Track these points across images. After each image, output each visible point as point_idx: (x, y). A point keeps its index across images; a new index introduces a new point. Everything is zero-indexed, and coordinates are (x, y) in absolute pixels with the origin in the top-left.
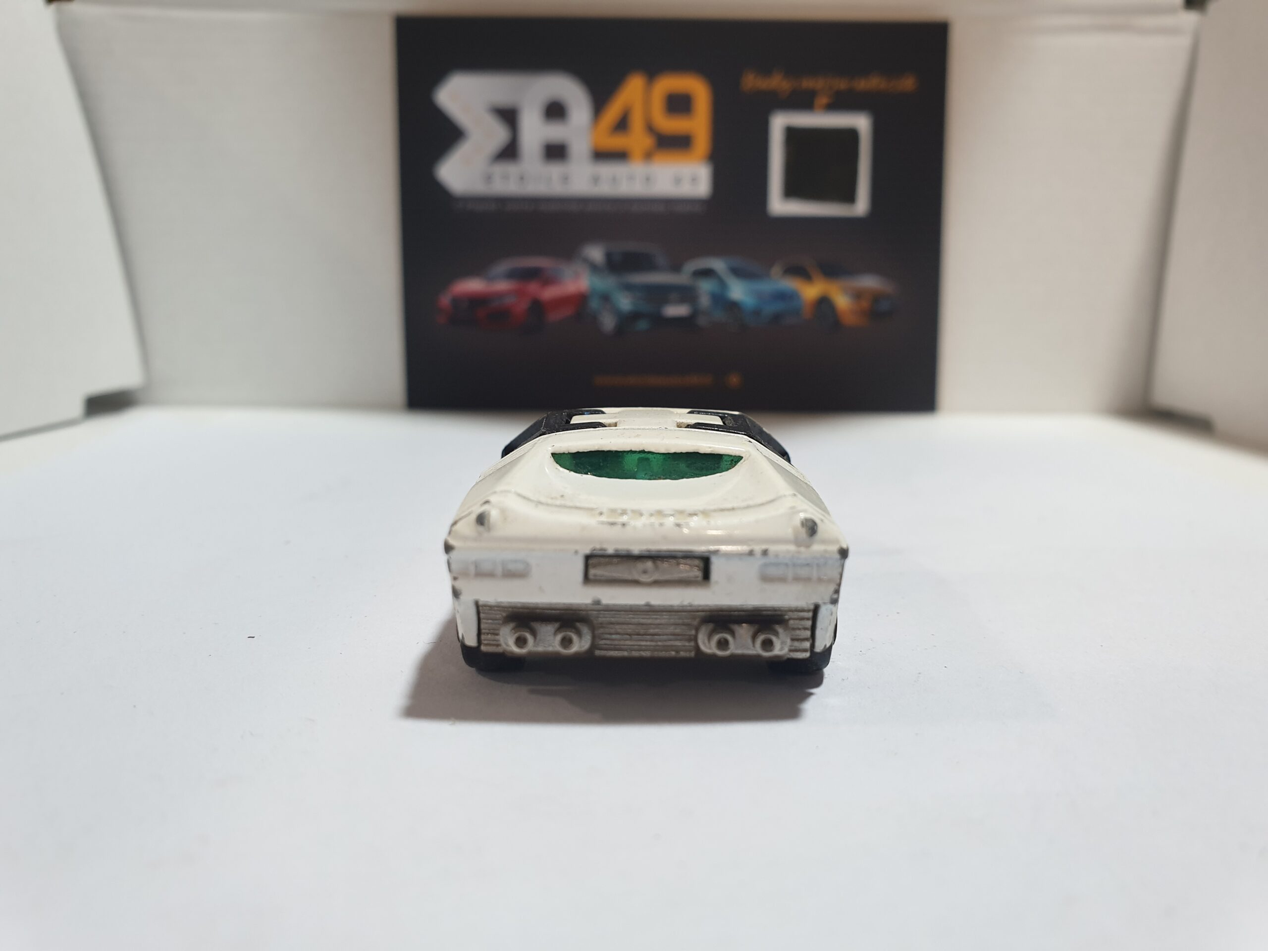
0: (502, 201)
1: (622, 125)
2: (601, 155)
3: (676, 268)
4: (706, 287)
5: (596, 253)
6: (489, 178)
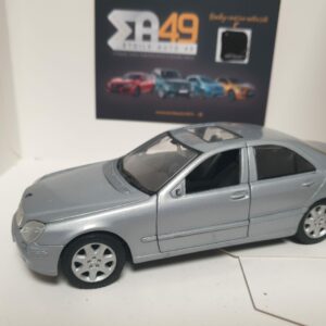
0: (128, 53)
1: (169, 29)
2: (161, 39)
3: (184, 77)
4: (193, 84)
5: (158, 71)
6: (124, 45)
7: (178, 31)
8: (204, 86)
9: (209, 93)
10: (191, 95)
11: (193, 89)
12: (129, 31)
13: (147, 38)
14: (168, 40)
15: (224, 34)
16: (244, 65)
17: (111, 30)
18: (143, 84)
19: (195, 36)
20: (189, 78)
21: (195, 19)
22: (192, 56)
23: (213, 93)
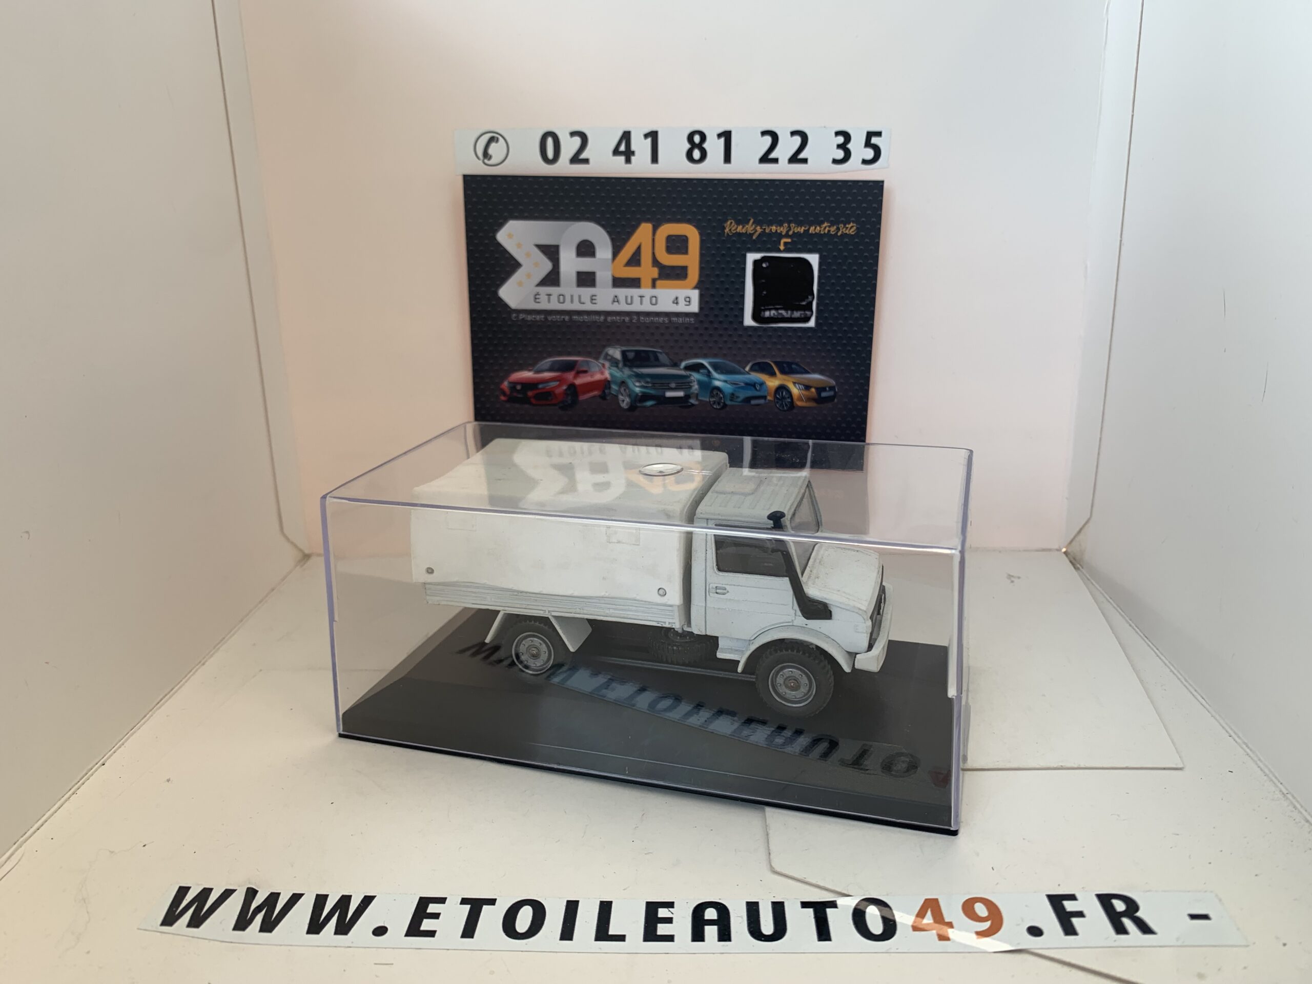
7: (656, 262)
8: (719, 381)
9: (733, 396)
10: (693, 401)
11: (695, 387)
12: (547, 266)
13: (586, 279)
14: (635, 283)
15: (756, 263)
16: (810, 329)
17: (508, 265)
18: (579, 381)
19: (694, 274)
20: (683, 364)
21: (691, 233)
22: (687, 315)
23: (742, 395)
